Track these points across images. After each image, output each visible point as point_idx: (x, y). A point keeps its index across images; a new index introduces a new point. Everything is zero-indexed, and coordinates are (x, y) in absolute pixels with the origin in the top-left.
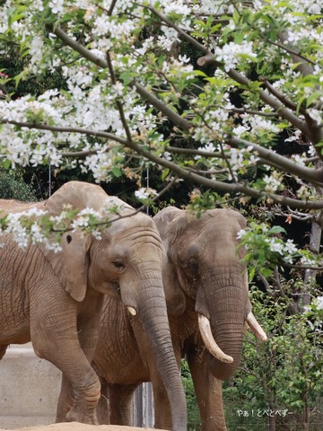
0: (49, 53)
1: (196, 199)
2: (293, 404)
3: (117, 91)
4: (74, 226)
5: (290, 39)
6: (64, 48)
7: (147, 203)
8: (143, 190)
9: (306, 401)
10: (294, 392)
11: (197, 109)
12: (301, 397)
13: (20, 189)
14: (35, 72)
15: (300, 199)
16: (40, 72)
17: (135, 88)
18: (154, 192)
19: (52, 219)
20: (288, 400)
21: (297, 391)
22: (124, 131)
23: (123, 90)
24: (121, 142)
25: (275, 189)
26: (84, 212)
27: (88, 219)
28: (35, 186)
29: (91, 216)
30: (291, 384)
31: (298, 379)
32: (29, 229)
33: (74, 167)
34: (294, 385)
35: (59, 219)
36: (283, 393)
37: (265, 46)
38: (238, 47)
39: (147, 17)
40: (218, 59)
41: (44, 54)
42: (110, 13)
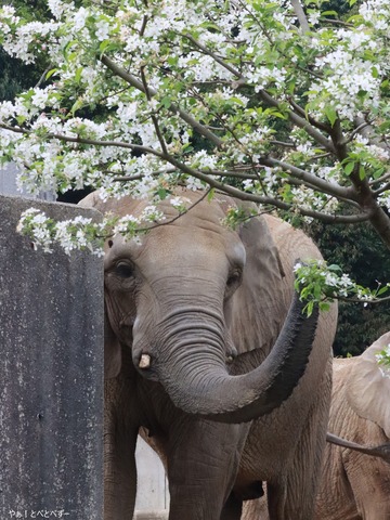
0: (99, 82)
3: (151, 106)
4: (115, 231)
6: (114, 77)
8: (178, 198)
11: (226, 124)
14: (88, 101)
16: (92, 100)
17: (178, 113)
18: (189, 200)
19: (95, 225)
22: (160, 144)
23: (157, 106)
24: (157, 154)
26: (124, 219)
27: (127, 224)
29: (130, 222)
32: (74, 235)
35: (102, 226)
37: (296, 72)
38: (268, 70)
39: (185, 45)
40: (249, 82)
41: (95, 83)
42: (141, 34)
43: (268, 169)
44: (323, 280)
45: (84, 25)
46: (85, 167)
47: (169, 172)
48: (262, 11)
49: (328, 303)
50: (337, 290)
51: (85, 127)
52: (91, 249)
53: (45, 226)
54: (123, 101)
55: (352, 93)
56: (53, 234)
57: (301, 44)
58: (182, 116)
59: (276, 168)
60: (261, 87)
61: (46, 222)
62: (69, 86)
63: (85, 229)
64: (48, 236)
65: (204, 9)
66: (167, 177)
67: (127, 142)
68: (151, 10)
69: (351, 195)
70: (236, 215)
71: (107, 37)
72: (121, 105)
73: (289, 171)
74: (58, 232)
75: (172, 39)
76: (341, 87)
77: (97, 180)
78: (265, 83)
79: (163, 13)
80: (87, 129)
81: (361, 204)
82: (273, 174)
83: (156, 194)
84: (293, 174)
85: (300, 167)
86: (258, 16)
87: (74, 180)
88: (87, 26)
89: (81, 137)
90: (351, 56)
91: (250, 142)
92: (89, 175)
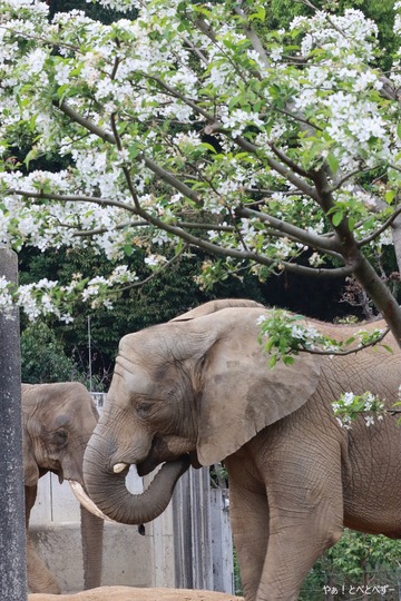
0: (56, 130)
1: (208, 269)
2: (351, 572)
3: (123, 157)
4: (84, 295)
5: (297, 106)
6: (72, 124)
7: (157, 270)
8: (152, 257)
9: (364, 569)
10: (351, 559)
12: (360, 564)
13: (61, 362)
14: (43, 150)
15: (312, 267)
16: (48, 149)
17: (143, 162)
18: (164, 259)
19: (62, 289)
20: (345, 569)
21: (355, 558)
22: (132, 198)
23: (129, 157)
24: (129, 209)
25: (286, 254)
26: (95, 281)
27: (97, 287)
28: (77, 360)
29: (101, 285)
30: (348, 551)
31: (355, 545)
32: (39, 298)
33: (85, 246)
34: (352, 552)
35: (70, 289)
36: (340, 561)
37: (273, 114)
38: (246, 113)
39: (152, 88)
40: (225, 127)
41: (51, 131)
42: (112, 77)
43: (243, 220)
44: (288, 333)
45: (41, 68)
46: (41, 222)
47: (134, 225)
48: (234, 47)
49: (293, 356)
50: (303, 342)
51: (48, 181)
52: (58, 314)
53: (7, 291)
54: (77, 148)
55: (362, 140)
56: (15, 299)
57: (277, 83)
58: (147, 165)
59: (254, 219)
60: (239, 132)
61: (7, 286)
62: (11, 132)
63: (51, 293)
64: (10, 302)
65: (168, 48)
66: (131, 230)
67: (88, 195)
68: (124, 51)
69: (334, 247)
70: (212, 272)
71: (67, 81)
72: (75, 153)
73: (267, 222)
74: (21, 298)
75: (137, 82)
76: (348, 132)
77: (54, 235)
78: (242, 127)
79: (137, 53)
80: (51, 183)
81: (345, 255)
82: (250, 226)
83: (120, 250)
84: (272, 225)
85: (276, 217)
86: (229, 53)
87: (29, 236)
88: (44, 69)
89: (45, 192)
90: (355, 99)
91: (229, 193)
92: (46, 231)
